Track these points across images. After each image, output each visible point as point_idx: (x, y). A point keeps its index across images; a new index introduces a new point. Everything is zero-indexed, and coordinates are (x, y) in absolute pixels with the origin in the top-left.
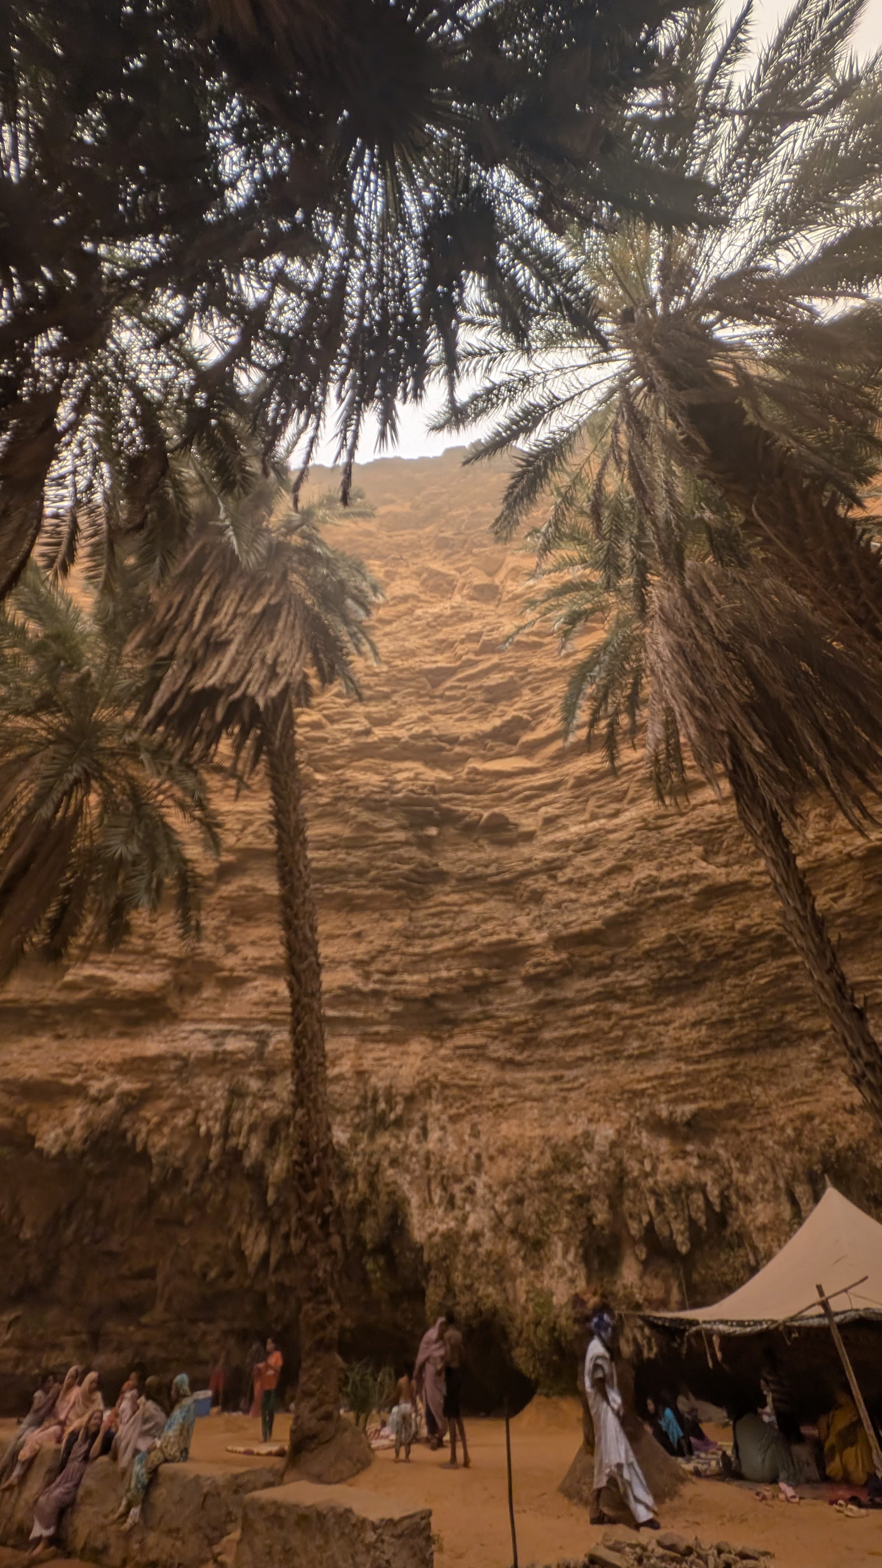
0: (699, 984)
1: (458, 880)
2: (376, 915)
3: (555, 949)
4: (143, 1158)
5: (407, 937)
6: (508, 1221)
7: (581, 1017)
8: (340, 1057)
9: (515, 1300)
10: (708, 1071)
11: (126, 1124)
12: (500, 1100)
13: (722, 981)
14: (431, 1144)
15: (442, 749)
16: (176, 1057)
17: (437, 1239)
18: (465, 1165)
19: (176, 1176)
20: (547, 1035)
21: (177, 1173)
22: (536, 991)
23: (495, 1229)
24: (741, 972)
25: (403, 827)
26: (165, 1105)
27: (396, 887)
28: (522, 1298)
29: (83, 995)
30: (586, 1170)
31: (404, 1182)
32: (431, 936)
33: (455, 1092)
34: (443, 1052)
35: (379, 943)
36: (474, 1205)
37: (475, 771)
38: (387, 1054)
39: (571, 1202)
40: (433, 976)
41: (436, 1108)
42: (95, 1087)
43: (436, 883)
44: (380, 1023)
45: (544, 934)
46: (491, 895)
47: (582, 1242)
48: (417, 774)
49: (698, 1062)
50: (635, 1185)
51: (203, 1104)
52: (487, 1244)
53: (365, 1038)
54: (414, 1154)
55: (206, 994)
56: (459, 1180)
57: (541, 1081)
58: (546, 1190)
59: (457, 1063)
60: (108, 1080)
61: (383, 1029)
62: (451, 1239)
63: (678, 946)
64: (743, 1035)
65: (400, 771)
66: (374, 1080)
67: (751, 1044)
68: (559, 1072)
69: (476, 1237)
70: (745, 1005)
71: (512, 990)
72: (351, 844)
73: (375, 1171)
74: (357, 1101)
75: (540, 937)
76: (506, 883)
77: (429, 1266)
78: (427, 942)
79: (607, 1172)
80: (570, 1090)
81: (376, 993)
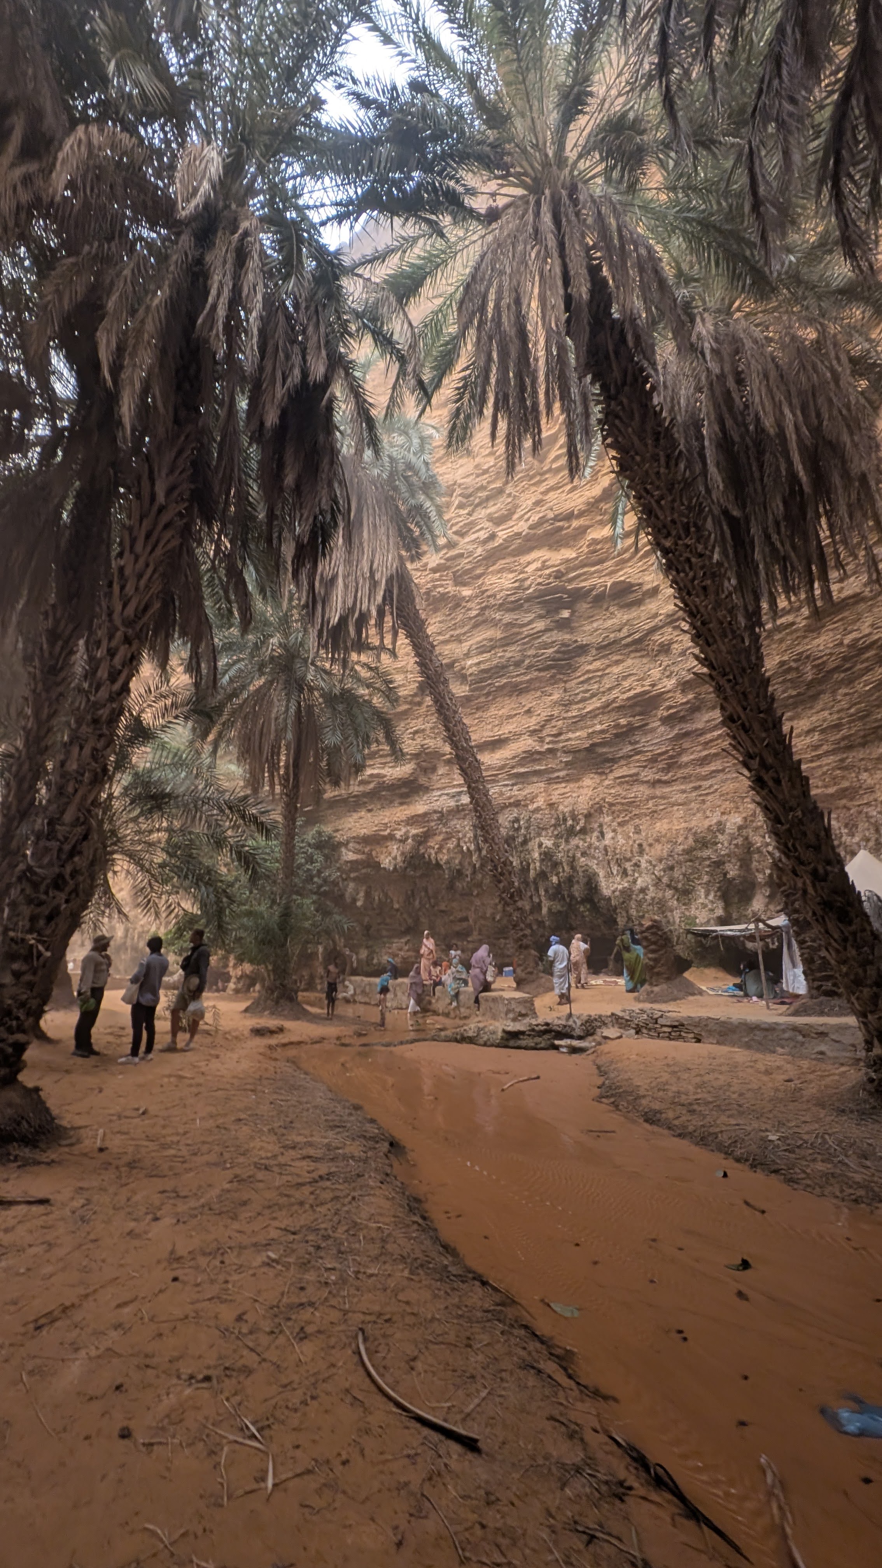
0: (815, 697)
1: (597, 649)
2: (539, 693)
3: (683, 691)
4: (438, 865)
5: (565, 705)
6: (665, 880)
7: (711, 741)
8: (536, 796)
9: (674, 922)
10: (820, 766)
11: (422, 851)
12: (654, 808)
13: (834, 692)
14: (607, 842)
15: (561, 529)
16: (435, 812)
17: (617, 893)
18: (632, 851)
19: (459, 873)
20: (685, 759)
21: (459, 872)
22: (672, 727)
23: (656, 885)
24: (850, 682)
25: (541, 617)
26: (440, 838)
27: (547, 668)
28: (677, 920)
29: (372, 786)
30: (720, 845)
31: (593, 865)
32: (584, 700)
33: (619, 807)
34: (607, 782)
35: (544, 715)
36: (640, 873)
37: (595, 542)
38: (567, 790)
39: (709, 866)
40: (590, 730)
41: (608, 819)
42: (398, 834)
43: (579, 656)
44: (559, 770)
45: (673, 681)
46: (628, 655)
47: (719, 889)
48: (544, 562)
49: (812, 761)
50: (758, 850)
51: (460, 835)
52: (651, 893)
53: (550, 781)
54: (596, 848)
55: (441, 771)
56: (629, 860)
57: (684, 792)
58: (691, 861)
59: (618, 788)
60: (404, 830)
61: (562, 774)
62: (627, 894)
63: (790, 669)
64: (851, 735)
65: (529, 563)
66: (561, 807)
67: (859, 740)
68: (698, 783)
69: (643, 890)
70: (852, 710)
71: (654, 730)
72: (505, 642)
73: (572, 861)
74: (553, 821)
75: (670, 684)
76: (636, 642)
77: (616, 908)
78: (580, 706)
79: (737, 845)
80: (707, 794)
81: (550, 751)
